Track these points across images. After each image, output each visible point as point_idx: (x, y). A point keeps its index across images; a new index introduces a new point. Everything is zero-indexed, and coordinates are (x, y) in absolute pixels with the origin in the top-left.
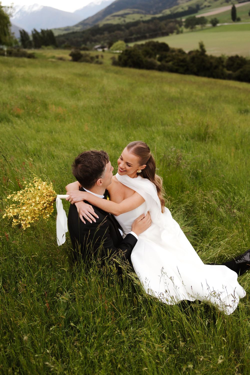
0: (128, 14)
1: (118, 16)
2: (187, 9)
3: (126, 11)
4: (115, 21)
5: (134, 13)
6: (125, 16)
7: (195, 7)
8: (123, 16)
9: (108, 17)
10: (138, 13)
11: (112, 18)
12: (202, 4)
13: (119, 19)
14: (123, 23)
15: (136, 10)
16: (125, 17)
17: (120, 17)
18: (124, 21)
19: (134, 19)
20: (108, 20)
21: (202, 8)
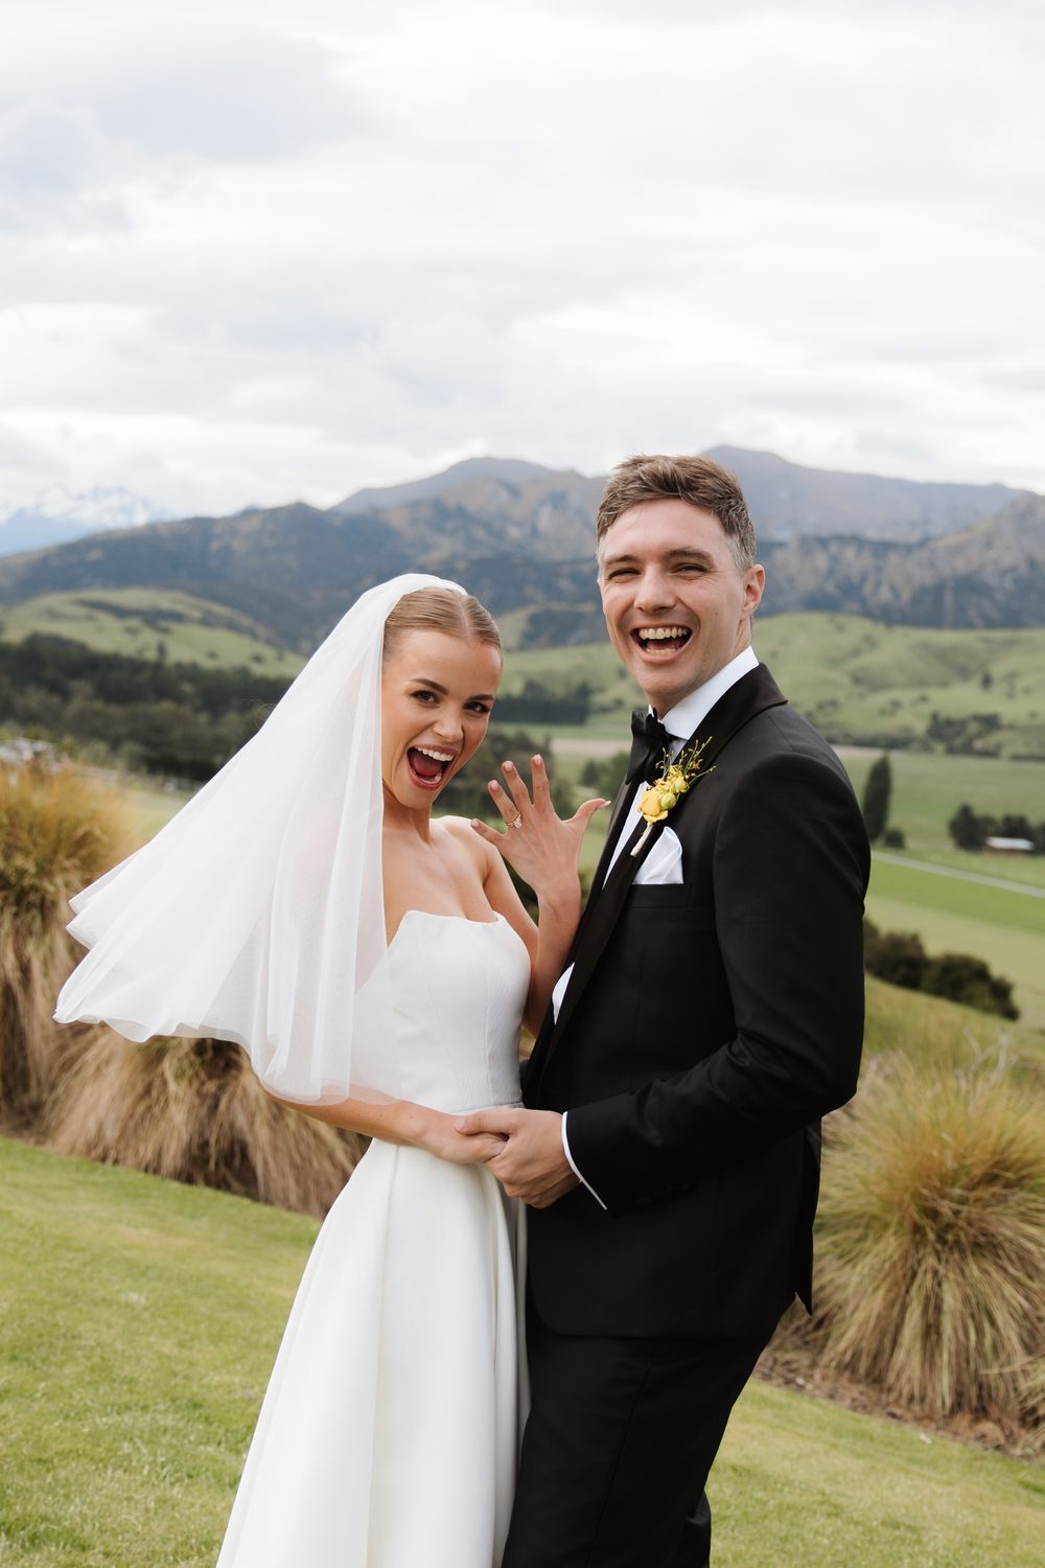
0: (178, 617)
1: (120, 612)
2: (516, 688)
3: (165, 600)
4: (107, 638)
5: (207, 621)
6: (163, 624)
7: (558, 690)
8: (154, 618)
9: (56, 600)
10: (232, 626)
11: (82, 611)
12: (602, 690)
13: (131, 631)
14: (151, 655)
15: (219, 609)
16: (166, 631)
17: (134, 623)
18: (162, 650)
19: (212, 655)
20: (53, 615)
21: (605, 710)
